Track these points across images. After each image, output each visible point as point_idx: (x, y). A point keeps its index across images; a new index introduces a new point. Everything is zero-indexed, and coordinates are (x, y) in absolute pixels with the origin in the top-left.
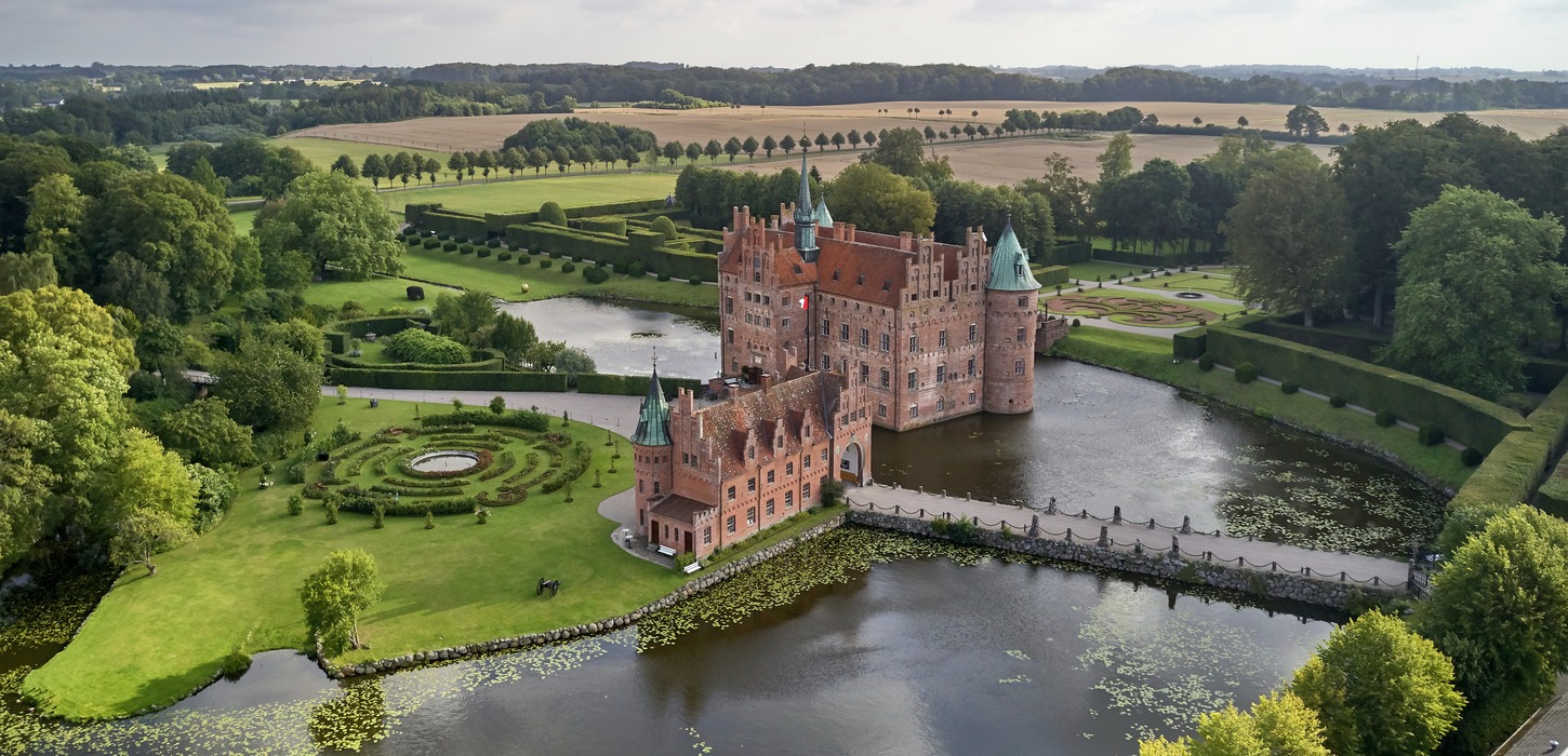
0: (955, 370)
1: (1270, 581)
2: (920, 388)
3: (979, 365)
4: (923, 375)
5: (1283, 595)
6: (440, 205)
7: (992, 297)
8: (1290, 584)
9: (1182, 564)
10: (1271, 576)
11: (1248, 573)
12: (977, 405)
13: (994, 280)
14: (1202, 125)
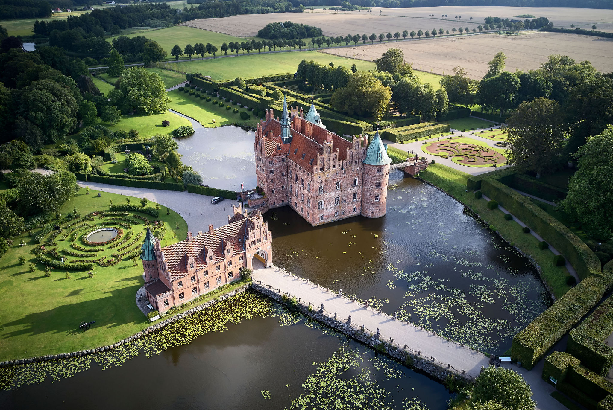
0: (345, 199)
1: (415, 360)
2: (325, 208)
3: (359, 195)
4: (326, 202)
5: (420, 368)
6: (201, 74)
7: (365, 167)
8: (424, 363)
9: (379, 342)
10: (416, 357)
11: (407, 353)
12: (358, 212)
13: (367, 159)
14: (574, 29)
